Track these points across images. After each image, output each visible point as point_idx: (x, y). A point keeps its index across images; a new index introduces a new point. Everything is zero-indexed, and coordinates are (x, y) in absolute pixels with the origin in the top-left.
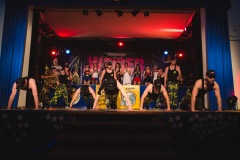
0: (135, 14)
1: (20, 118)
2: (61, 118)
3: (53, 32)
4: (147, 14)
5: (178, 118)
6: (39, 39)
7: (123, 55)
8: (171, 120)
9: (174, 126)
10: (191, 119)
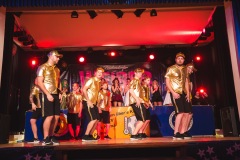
0: (138, 13)
3: (32, 42)
4: (154, 13)
5: (210, 150)
6: (14, 51)
7: (124, 67)
8: (201, 153)
10: (230, 151)
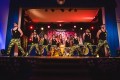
0: (70, 10)
1: (15, 61)
2: (35, 61)
3: (31, 20)
4: (76, 11)
5: (92, 61)
6: (24, 24)
7: (64, 30)
8: (89, 62)
9: (90, 65)
10: (99, 62)
